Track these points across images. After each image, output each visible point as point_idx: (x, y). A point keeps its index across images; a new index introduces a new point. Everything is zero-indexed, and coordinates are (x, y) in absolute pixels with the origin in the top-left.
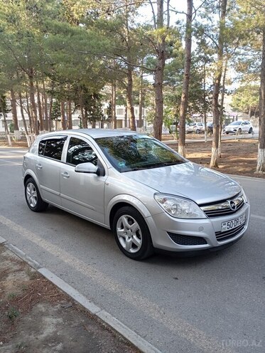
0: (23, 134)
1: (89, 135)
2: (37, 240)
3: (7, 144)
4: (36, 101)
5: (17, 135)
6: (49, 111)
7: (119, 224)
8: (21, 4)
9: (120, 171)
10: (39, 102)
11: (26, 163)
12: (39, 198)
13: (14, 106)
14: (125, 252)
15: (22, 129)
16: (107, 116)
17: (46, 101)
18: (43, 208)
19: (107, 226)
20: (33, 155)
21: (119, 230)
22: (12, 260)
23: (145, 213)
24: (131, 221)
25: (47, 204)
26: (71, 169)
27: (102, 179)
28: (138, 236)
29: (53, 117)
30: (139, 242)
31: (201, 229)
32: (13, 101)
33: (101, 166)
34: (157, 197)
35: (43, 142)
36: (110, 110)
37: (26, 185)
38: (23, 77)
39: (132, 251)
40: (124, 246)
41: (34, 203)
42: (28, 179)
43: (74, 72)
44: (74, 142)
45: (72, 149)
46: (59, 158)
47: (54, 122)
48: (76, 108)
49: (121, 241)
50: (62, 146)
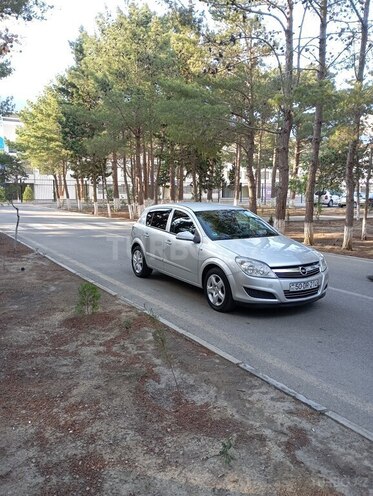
0: (123, 202)
1: (190, 209)
2: (142, 295)
3: (106, 215)
4: (142, 162)
5: (116, 203)
6: (156, 174)
7: (208, 283)
8: (132, 56)
9: (213, 239)
10: (145, 164)
11: (134, 232)
12: (144, 264)
13: (115, 168)
14: (211, 305)
15: (123, 196)
16: (228, 181)
17: (153, 162)
18: (147, 273)
19: (200, 285)
20: (141, 225)
21: (209, 287)
22: (124, 305)
23: (228, 272)
24: (217, 280)
25: (151, 270)
26: (172, 237)
27: (198, 246)
28: (223, 292)
29: (161, 182)
30: (222, 296)
31: (271, 286)
32: (115, 163)
33: (198, 235)
34: (238, 260)
35: (150, 213)
36: (233, 174)
37: (133, 252)
38: (129, 138)
39: (218, 304)
40: (212, 301)
41: (139, 269)
42: (136, 246)
43: (186, 136)
44: (178, 215)
45: (178, 221)
46: (164, 228)
47: (161, 188)
48: (188, 173)
49: (210, 296)
50: (167, 217)
